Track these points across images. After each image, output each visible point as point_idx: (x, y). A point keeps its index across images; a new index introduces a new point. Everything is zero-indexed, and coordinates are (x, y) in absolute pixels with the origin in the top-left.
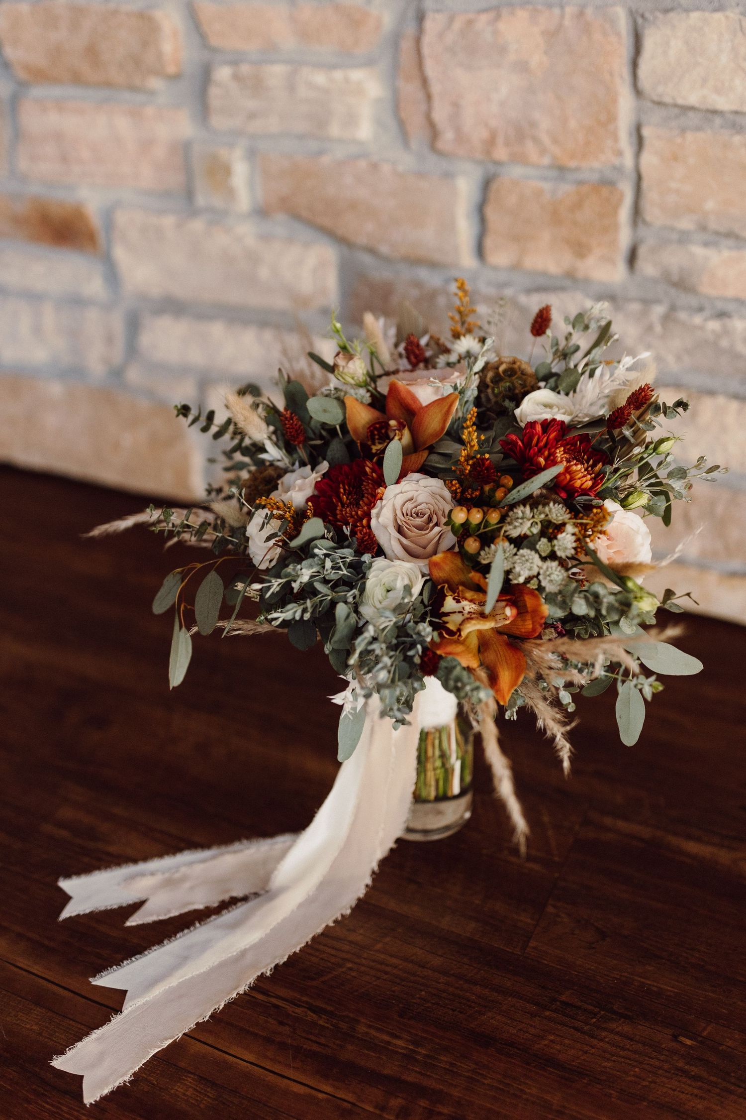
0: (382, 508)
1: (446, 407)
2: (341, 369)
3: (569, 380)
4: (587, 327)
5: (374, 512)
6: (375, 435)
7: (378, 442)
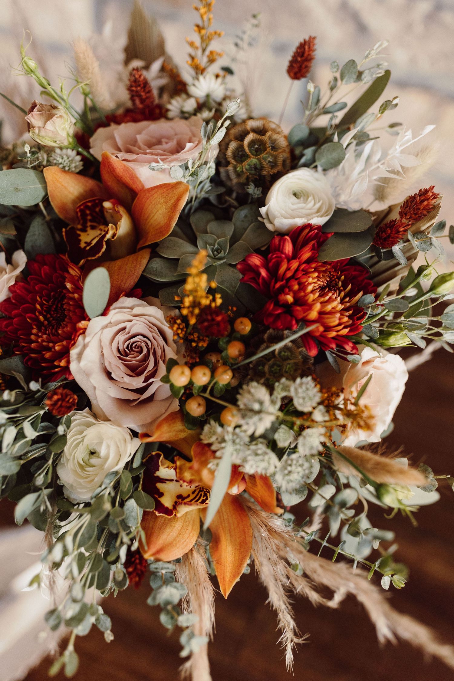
0: (85, 347)
1: (173, 201)
2: (37, 131)
3: (330, 157)
4: (360, 75)
5: (74, 353)
6: (87, 215)
7: (91, 226)
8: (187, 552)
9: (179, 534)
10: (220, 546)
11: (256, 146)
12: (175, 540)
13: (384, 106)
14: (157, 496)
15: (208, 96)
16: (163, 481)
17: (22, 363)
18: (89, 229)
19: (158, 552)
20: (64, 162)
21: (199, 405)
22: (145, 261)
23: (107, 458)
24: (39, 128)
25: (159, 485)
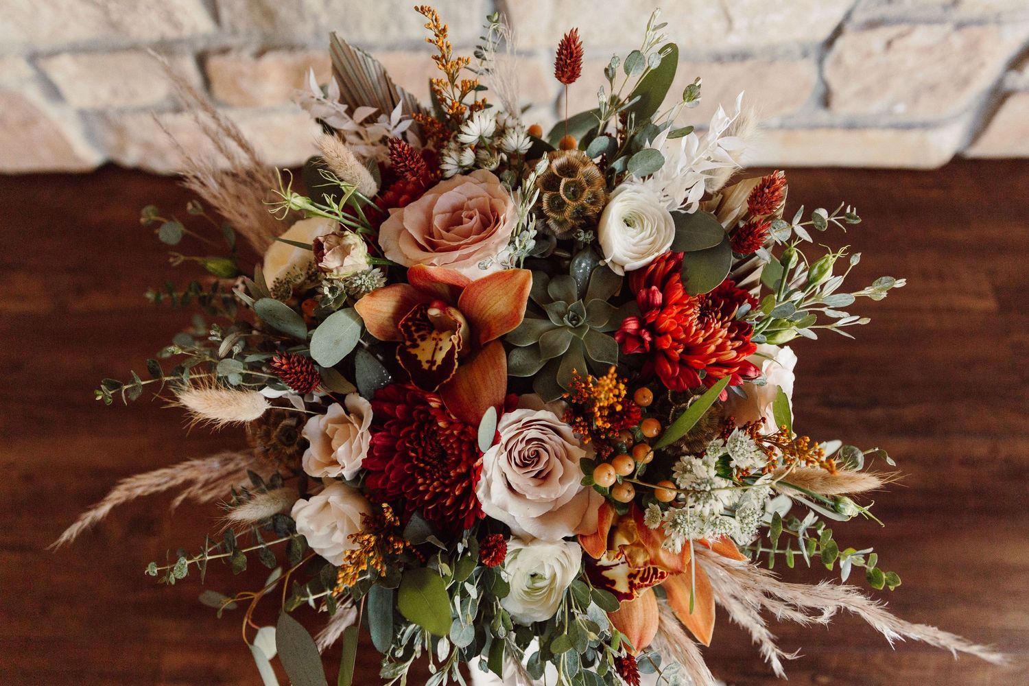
0: (489, 481)
1: (514, 290)
2: (334, 271)
3: (646, 165)
6: (410, 327)
7: (419, 337)
8: (657, 625)
9: (645, 611)
10: (674, 595)
11: (572, 189)
12: (645, 620)
13: (688, 92)
14: (609, 586)
15: (481, 137)
16: (608, 568)
17: (423, 518)
18: (419, 341)
19: (640, 642)
20: (364, 282)
21: (629, 491)
22: (504, 361)
23: (554, 577)
24: (337, 268)
25: (605, 573)
